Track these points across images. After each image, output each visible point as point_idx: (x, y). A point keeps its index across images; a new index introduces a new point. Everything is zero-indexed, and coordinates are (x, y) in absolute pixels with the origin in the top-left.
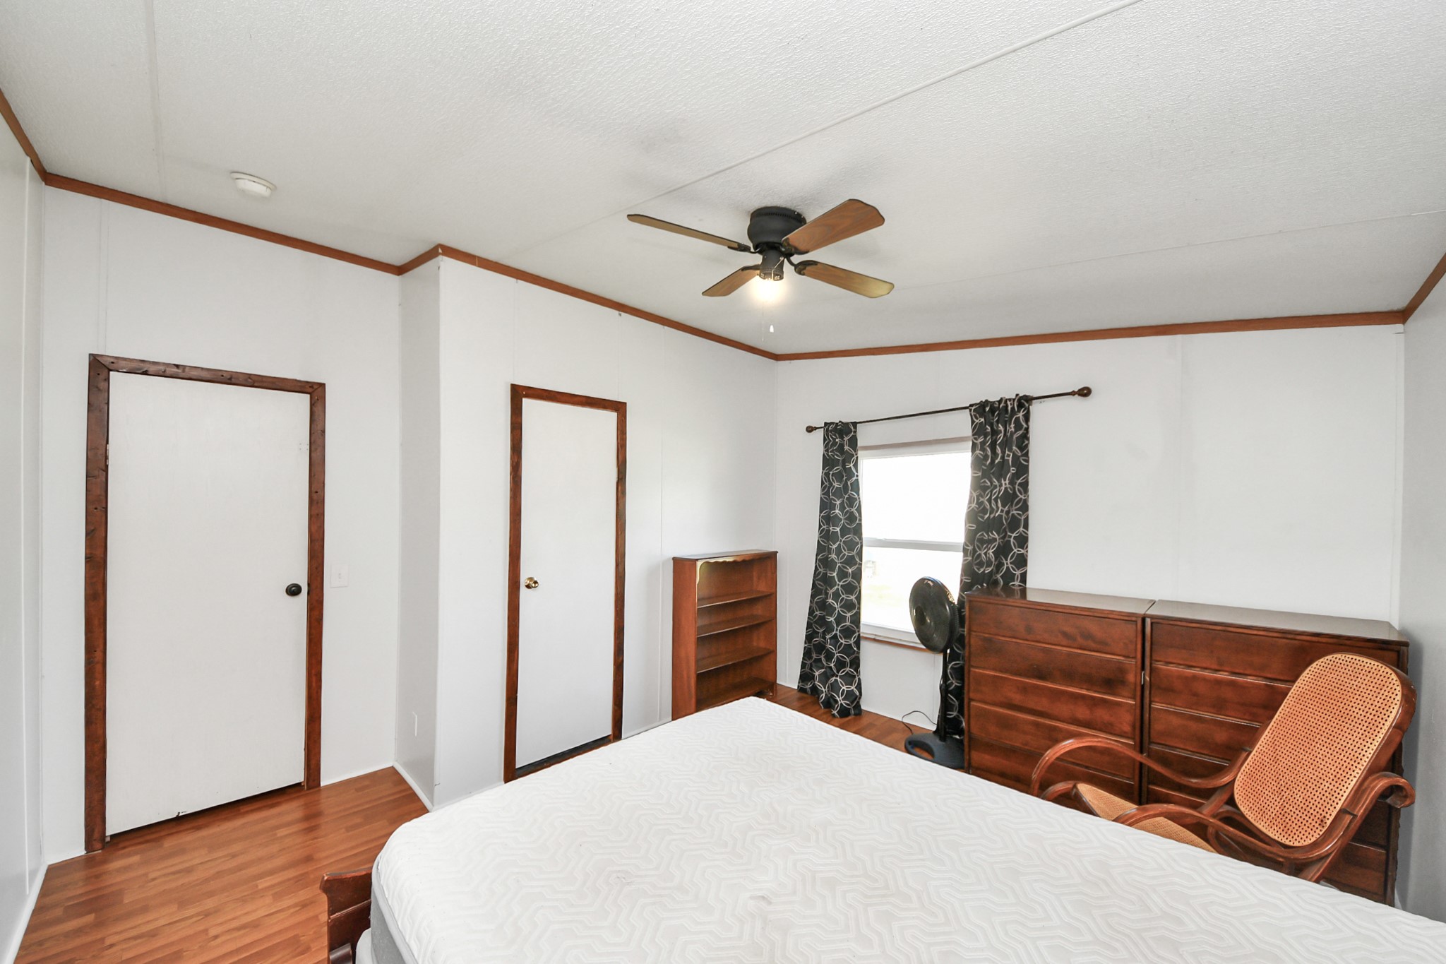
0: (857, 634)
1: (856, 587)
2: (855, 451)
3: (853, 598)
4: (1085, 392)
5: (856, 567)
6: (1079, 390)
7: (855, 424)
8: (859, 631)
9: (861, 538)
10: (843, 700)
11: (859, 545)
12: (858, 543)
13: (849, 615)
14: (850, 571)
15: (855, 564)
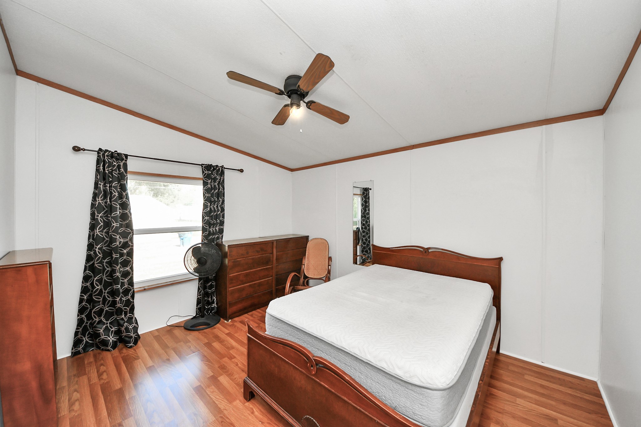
0: (132, 291)
1: (130, 261)
2: (126, 174)
3: (128, 268)
4: (242, 171)
5: (129, 248)
6: (240, 170)
7: (126, 156)
8: (133, 289)
9: (132, 230)
10: (112, 337)
11: (131, 234)
12: (130, 233)
13: (126, 280)
14: (125, 251)
15: (129, 247)
